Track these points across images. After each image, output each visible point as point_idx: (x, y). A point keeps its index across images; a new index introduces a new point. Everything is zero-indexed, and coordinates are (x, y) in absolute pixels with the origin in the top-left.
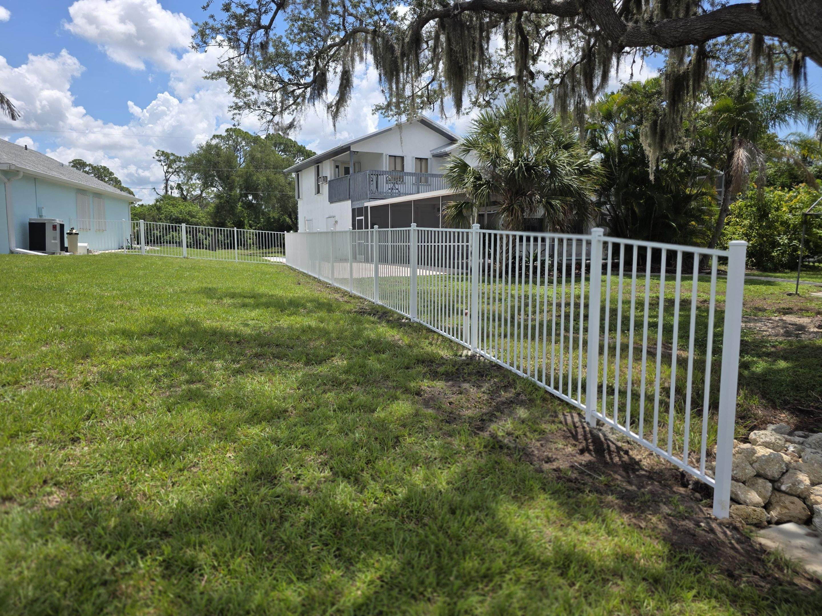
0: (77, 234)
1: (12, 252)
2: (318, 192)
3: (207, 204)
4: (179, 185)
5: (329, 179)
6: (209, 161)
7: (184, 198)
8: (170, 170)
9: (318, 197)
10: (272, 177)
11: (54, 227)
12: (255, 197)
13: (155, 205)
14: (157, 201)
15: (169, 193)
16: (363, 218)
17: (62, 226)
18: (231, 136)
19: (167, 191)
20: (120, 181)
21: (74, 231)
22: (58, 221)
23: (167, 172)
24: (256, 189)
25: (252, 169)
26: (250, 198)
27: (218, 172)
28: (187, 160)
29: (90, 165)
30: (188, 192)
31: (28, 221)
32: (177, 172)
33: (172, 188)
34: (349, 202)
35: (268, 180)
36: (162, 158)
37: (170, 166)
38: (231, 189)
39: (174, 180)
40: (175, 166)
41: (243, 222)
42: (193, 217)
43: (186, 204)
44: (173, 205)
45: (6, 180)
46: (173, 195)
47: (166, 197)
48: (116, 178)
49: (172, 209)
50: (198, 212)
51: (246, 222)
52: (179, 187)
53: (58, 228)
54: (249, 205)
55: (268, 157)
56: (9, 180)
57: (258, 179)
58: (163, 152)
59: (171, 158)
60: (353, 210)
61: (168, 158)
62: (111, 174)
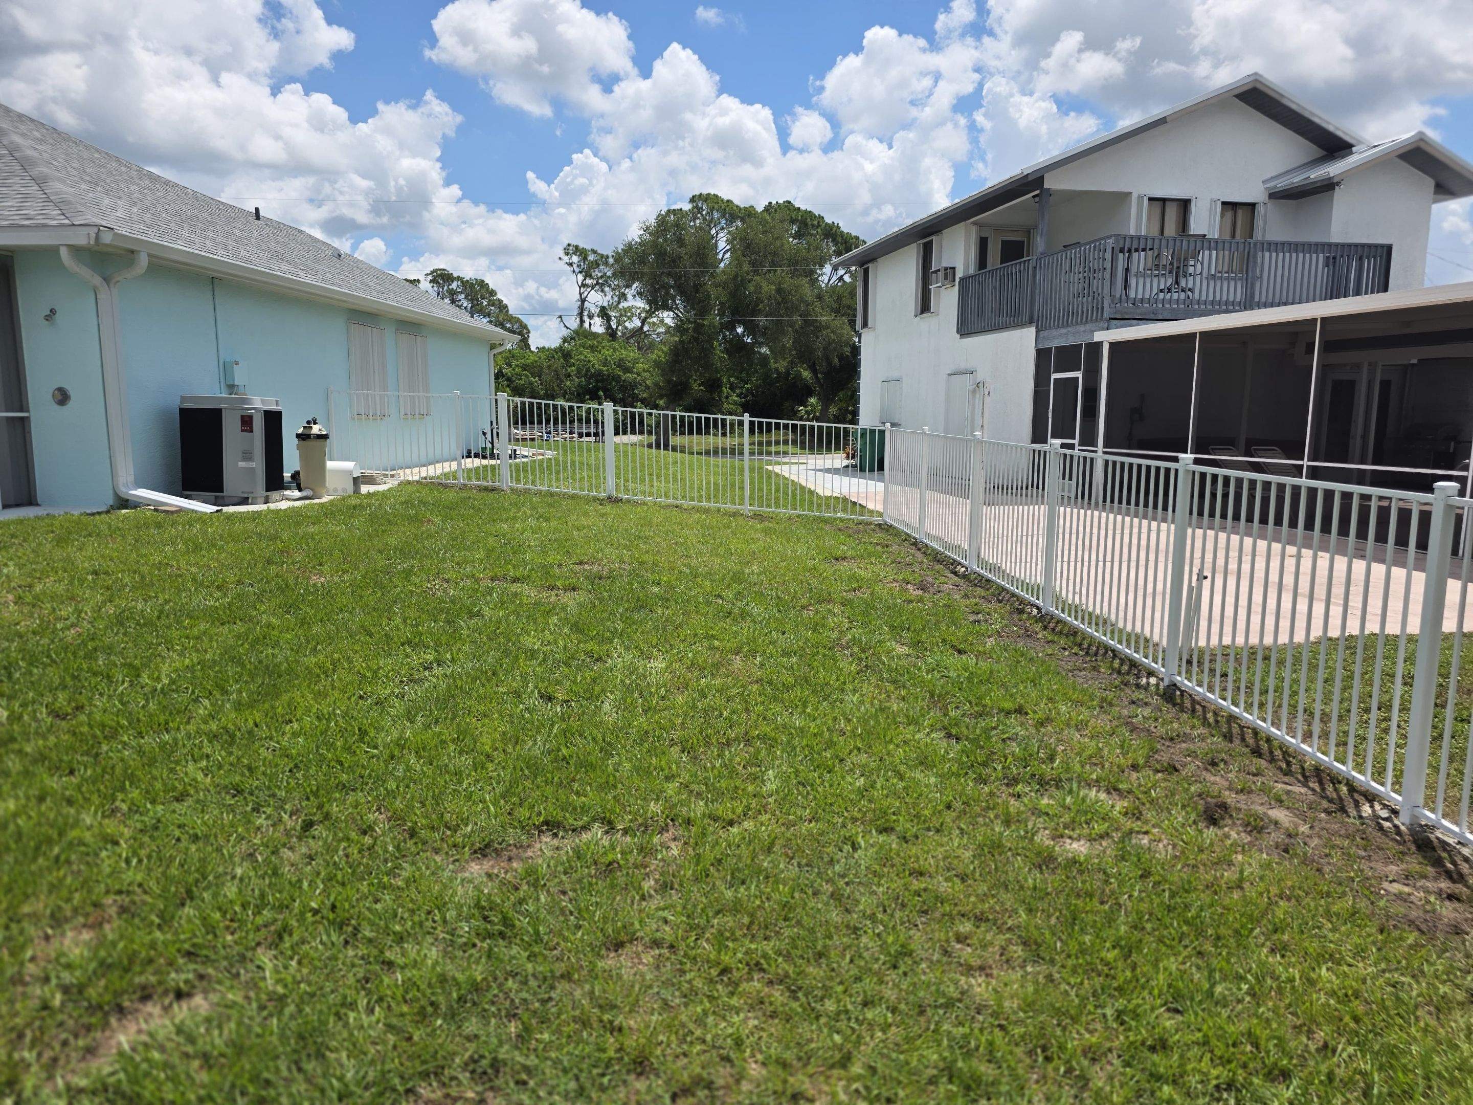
0: (324, 437)
1: (124, 503)
2: (925, 307)
3: (652, 346)
4: (603, 309)
5: (959, 274)
6: (661, 254)
7: (612, 334)
8: (589, 281)
9: (926, 322)
10: (788, 283)
11: (247, 422)
12: (751, 328)
13: (561, 348)
14: (565, 340)
15: (586, 325)
16: (1079, 375)
17: (273, 420)
18: (700, 210)
19: (582, 321)
20: (506, 306)
21: (315, 429)
22: (259, 403)
23: (584, 285)
24: (755, 312)
25: (746, 267)
26: (740, 330)
27: (677, 277)
28: (618, 258)
29: (459, 278)
30: (619, 324)
31: (176, 404)
32: (600, 286)
33: (591, 316)
34: (1031, 331)
35: (779, 290)
36: (575, 259)
37: (588, 275)
38: (703, 312)
39: (596, 299)
40: (597, 273)
41: (719, 379)
42: (627, 370)
43: (616, 345)
44: (593, 348)
45: (97, 280)
46: (594, 329)
47: (581, 334)
48: (500, 301)
49: (590, 357)
50: (636, 361)
51: (724, 380)
52: (604, 313)
53: (258, 424)
54: (737, 348)
55: (778, 243)
56: (107, 280)
57: (759, 287)
58: (577, 247)
59: (591, 257)
60: (1042, 355)
61: (585, 259)
62: (493, 293)
